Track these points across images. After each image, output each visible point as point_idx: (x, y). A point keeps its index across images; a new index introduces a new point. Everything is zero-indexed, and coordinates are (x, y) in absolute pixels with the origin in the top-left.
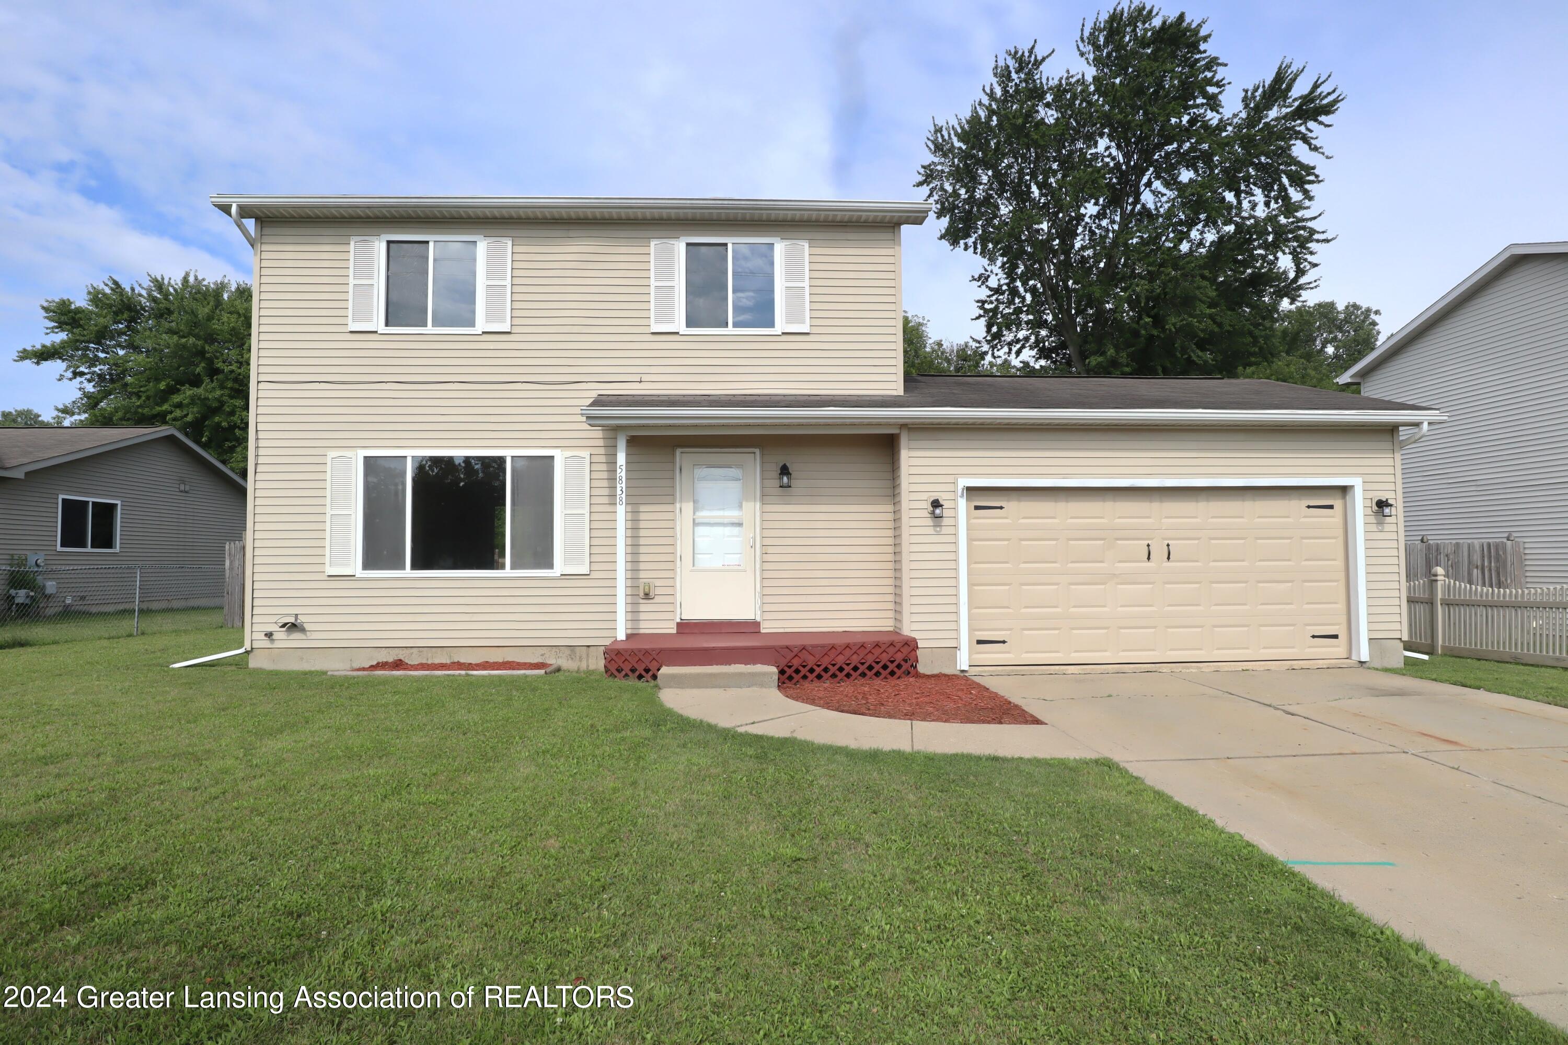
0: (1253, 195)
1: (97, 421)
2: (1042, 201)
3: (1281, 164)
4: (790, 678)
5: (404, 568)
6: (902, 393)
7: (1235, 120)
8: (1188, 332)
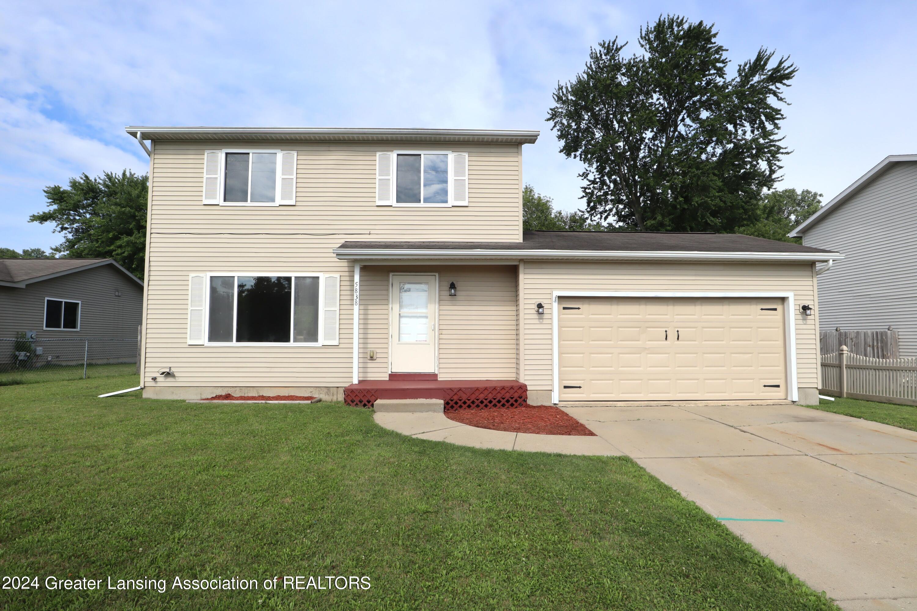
0: (744, 126)
1: (74, 255)
2: (620, 130)
3: (761, 108)
4: (452, 407)
5: (232, 341)
6: (522, 241)
7: (733, 83)
8: (704, 206)
